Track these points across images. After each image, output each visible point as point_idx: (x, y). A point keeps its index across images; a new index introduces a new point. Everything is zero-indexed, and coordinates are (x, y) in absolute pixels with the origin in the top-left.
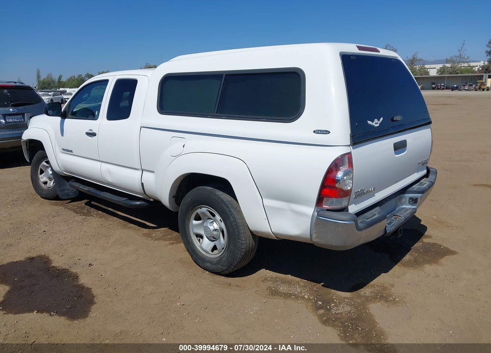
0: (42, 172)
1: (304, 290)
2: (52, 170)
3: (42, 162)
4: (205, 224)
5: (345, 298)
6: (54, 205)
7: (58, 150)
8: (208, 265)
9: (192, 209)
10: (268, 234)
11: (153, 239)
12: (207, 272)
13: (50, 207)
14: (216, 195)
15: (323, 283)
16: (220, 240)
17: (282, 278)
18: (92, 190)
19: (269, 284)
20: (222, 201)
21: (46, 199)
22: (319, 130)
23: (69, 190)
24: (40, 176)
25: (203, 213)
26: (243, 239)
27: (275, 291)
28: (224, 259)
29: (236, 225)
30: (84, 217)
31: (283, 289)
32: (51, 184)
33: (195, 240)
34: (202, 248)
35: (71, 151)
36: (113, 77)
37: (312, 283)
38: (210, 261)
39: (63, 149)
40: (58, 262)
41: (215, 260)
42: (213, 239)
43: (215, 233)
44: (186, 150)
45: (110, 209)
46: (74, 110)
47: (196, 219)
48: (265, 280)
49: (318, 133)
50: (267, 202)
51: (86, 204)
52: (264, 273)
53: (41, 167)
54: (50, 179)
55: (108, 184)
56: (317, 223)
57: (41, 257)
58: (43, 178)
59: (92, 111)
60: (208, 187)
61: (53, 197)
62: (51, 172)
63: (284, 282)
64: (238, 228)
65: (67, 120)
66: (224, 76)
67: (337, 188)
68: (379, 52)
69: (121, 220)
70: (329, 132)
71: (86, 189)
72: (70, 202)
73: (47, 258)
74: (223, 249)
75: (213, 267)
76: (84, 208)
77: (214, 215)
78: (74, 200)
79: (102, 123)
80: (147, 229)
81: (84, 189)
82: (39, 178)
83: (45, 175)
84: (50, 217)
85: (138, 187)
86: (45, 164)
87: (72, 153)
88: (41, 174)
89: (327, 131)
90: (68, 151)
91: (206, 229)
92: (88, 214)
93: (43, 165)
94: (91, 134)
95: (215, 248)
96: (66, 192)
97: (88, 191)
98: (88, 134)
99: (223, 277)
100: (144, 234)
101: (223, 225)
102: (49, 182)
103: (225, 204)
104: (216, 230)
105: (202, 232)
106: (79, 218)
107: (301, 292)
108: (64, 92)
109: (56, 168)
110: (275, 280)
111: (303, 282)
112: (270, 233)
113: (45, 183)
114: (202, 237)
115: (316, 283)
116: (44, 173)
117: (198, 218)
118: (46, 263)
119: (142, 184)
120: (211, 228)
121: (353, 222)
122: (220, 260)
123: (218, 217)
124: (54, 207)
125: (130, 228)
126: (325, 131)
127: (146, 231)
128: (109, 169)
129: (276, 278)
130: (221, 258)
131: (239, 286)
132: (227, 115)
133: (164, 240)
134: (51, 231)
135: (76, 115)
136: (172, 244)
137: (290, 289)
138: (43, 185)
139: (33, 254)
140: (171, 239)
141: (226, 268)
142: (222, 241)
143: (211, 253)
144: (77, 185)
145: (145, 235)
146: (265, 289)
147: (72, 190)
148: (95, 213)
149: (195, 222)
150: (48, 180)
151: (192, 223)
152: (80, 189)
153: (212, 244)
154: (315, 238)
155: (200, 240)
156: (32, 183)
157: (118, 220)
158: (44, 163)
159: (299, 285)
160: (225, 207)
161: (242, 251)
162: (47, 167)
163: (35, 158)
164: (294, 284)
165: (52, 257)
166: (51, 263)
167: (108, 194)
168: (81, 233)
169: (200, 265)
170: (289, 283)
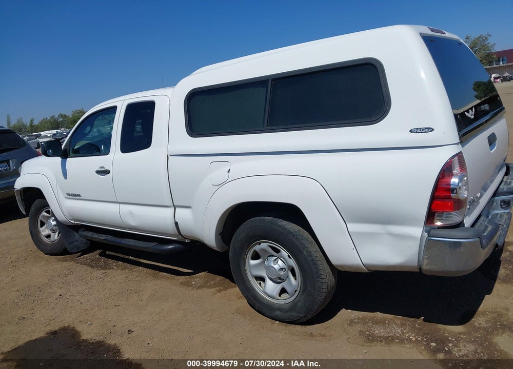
0: (43, 224)
1: (404, 329)
2: (56, 219)
3: (41, 212)
4: (266, 263)
5: (460, 333)
6: (63, 261)
7: (62, 197)
8: (278, 313)
9: (248, 247)
10: (358, 267)
11: (194, 288)
12: (277, 322)
13: (58, 265)
14: (279, 226)
15: (423, 318)
16: (290, 280)
17: (371, 318)
18: (109, 237)
19: (359, 327)
20: (289, 232)
21: (51, 255)
22: (417, 129)
23: (78, 241)
24: (41, 229)
25: (264, 250)
26: (323, 276)
27: (370, 336)
28: (300, 304)
29: (312, 260)
30: (104, 271)
31: (379, 331)
32: (55, 237)
33: (255, 284)
34: (266, 293)
35: (79, 195)
36: (121, 103)
37: (410, 319)
38: (280, 308)
39: (69, 194)
40: (89, 333)
41: (287, 306)
42: (278, 280)
43: (282, 273)
44: (233, 175)
45: (130, 257)
46: (75, 148)
47: (253, 258)
48: (352, 322)
49: (416, 132)
50: (353, 227)
51: (100, 255)
52: (345, 314)
53: (40, 218)
54: (54, 231)
55: (130, 229)
56: (429, 245)
57: (65, 329)
58: (44, 231)
59: (96, 146)
60: (267, 218)
61: (60, 251)
62: (54, 223)
63: (376, 322)
64: (315, 264)
65: (69, 160)
66: (270, 81)
67: (452, 199)
68: (445, 34)
69: (148, 270)
70: (433, 130)
71: (102, 237)
72: (80, 256)
73: (73, 329)
74: (296, 291)
75: (285, 315)
76: (99, 260)
77: (278, 251)
78: (84, 252)
79: (115, 157)
80: (184, 277)
81: (100, 238)
82: (39, 232)
83: (47, 227)
84: (61, 276)
85: (171, 228)
86: (46, 214)
87: (80, 198)
88: (41, 226)
89: (429, 128)
90: (76, 196)
91: (269, 269)
92: (106, 267)
93: (44, 216)
94: (103, 172)
95: (283, 291)
96: (75, 244)
97: (105, 240)
98: (98, 172)
99: (299, 326)
100: (181, 283)
101: (292, 262)
102: (52, 235)
103: (294, 235)
104: (282, 268)
105: (263, 274)
106: (98, 273)
107: (403, 333)
108: (39, 136)
109: (61, 217)
110: (364, 321)
111: (399, 319)
112: (360, 266)
113: (48, 236)
114: (263, 279)
115: (415, 318)
116: (46, 225)
117: (256, 256)
118: (73, 337)
119: (176, 223)
120: (276, 267)
121: (478, 239)
122: (293, 306)
123: (284, 253)
124: (64, 263)
125: (162, 277)
126: (426, 128)
127: (182, 279)
128: (130, 211)
129: (364, 318)
130: (294, 303)
131: (324, 336)
132: (281, 127)
133: (208, 287)
134: (69, 294)
135: (79, 153)
136: (220, 291)
137: (388, 330)
138: (46, 240)
139: (55, 327)
140: (215, 286)
141: (303, 315)
142: (293, 283)
143: (279, 298)
144: (89, 234)
145: (183, 284)
146: (357, 334)
147: (82, 241)
148: (114, 264)
149: (253, 262)
150: (50, 232)
151: (249, 263)
152: (95, 238)
153: (278, 287)
154: (427, 264)
155: (260, 284)
156: (33, 238)
157: (146, 270)
158: (44, 213)
159: (396, 324)
160: (293, 239)
161: (324, 292)
162: (49, 218)
163: (32, 209)
164: (389, 324)
165: (79, 328)
166: (80, 336)
167: (131, 240)
168: (105, 291)
169: (267, 314)
170: (382, 322)
